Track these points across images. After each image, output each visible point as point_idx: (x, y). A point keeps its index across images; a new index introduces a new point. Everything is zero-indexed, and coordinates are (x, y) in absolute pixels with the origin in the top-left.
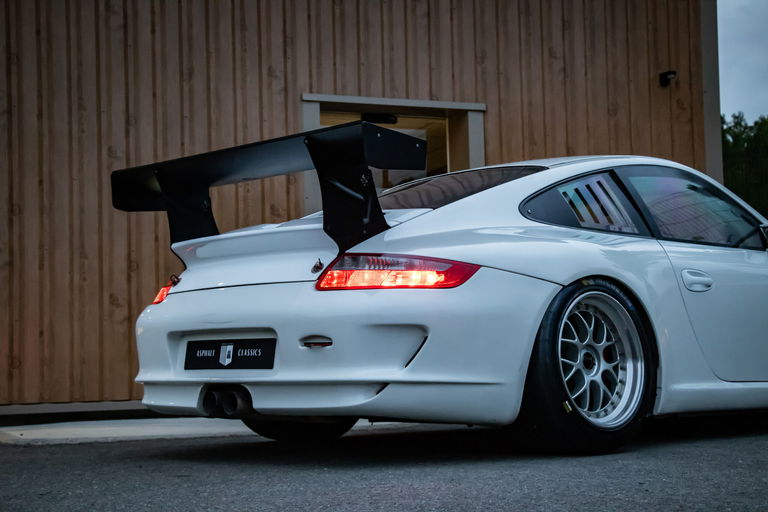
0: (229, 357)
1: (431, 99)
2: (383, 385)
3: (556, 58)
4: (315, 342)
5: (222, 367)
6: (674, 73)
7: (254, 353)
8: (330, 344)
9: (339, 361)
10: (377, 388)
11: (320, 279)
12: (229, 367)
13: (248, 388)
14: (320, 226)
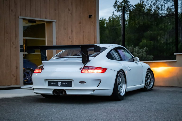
0: (60, 84)
1: (45, 19)
2: (94, 90)
3: (70, 11)
4: (82, 82)
5: (59, 86)
6: (92, 15)
7: (67, 84)
8: (85, 83)
9: (87, 86)
10: (93, 91)
11: (82, 71)
12: (60, 86)
13: (65, 90)
14: (82, 61)
